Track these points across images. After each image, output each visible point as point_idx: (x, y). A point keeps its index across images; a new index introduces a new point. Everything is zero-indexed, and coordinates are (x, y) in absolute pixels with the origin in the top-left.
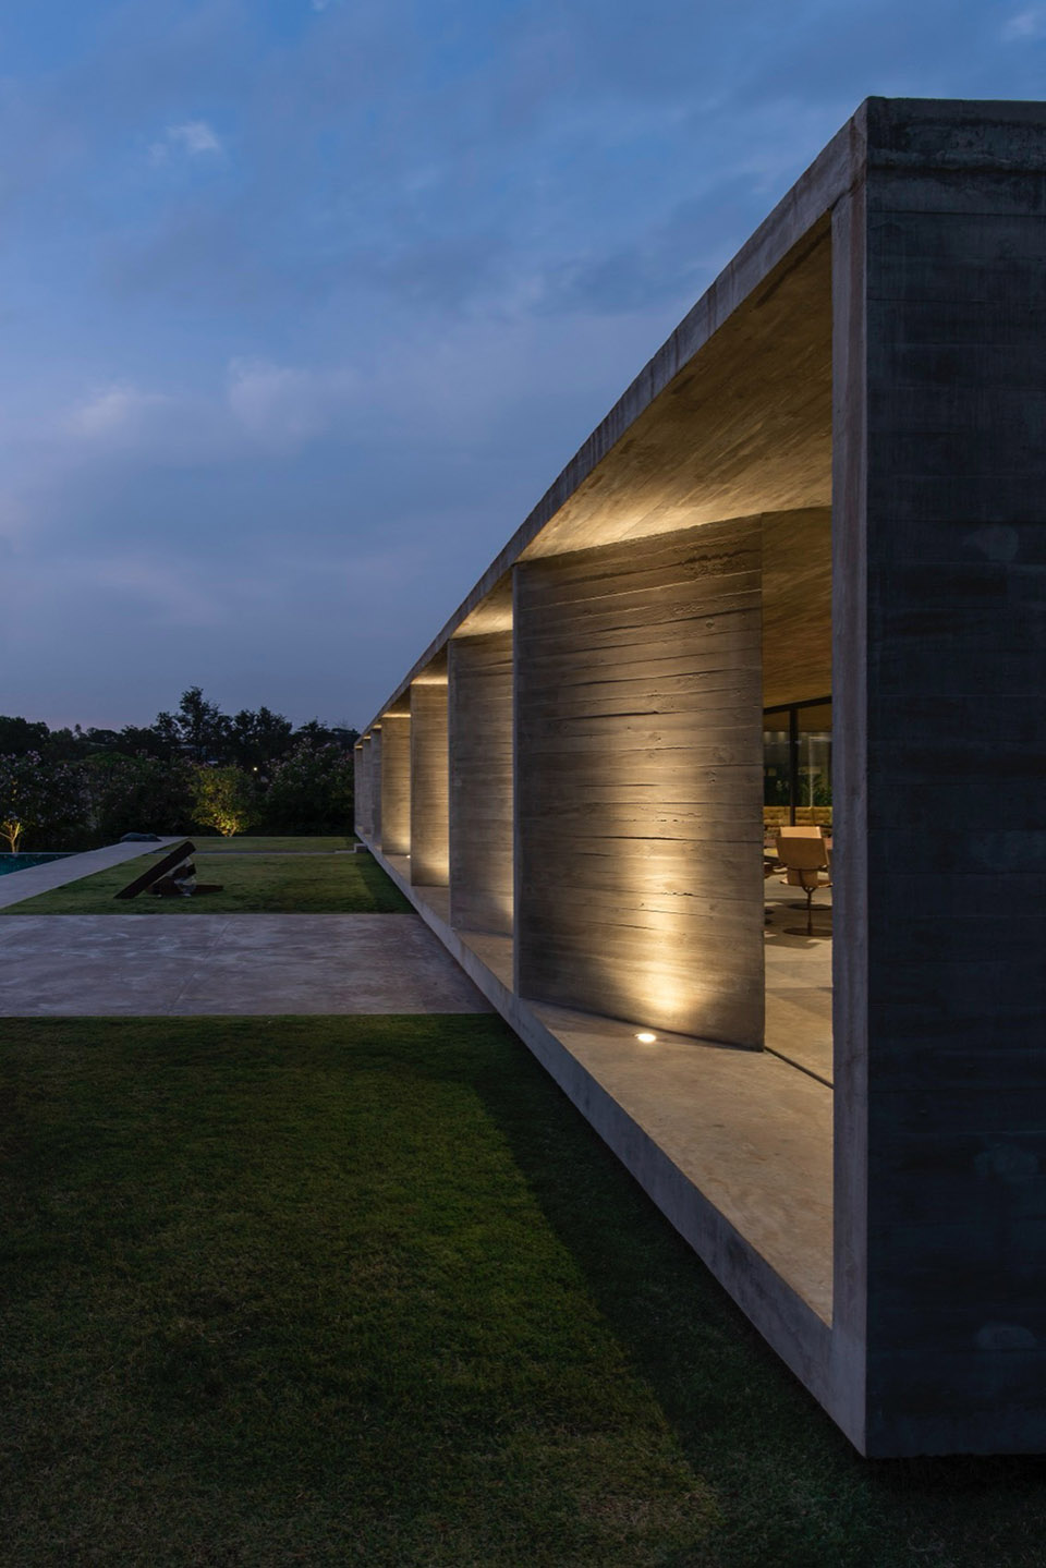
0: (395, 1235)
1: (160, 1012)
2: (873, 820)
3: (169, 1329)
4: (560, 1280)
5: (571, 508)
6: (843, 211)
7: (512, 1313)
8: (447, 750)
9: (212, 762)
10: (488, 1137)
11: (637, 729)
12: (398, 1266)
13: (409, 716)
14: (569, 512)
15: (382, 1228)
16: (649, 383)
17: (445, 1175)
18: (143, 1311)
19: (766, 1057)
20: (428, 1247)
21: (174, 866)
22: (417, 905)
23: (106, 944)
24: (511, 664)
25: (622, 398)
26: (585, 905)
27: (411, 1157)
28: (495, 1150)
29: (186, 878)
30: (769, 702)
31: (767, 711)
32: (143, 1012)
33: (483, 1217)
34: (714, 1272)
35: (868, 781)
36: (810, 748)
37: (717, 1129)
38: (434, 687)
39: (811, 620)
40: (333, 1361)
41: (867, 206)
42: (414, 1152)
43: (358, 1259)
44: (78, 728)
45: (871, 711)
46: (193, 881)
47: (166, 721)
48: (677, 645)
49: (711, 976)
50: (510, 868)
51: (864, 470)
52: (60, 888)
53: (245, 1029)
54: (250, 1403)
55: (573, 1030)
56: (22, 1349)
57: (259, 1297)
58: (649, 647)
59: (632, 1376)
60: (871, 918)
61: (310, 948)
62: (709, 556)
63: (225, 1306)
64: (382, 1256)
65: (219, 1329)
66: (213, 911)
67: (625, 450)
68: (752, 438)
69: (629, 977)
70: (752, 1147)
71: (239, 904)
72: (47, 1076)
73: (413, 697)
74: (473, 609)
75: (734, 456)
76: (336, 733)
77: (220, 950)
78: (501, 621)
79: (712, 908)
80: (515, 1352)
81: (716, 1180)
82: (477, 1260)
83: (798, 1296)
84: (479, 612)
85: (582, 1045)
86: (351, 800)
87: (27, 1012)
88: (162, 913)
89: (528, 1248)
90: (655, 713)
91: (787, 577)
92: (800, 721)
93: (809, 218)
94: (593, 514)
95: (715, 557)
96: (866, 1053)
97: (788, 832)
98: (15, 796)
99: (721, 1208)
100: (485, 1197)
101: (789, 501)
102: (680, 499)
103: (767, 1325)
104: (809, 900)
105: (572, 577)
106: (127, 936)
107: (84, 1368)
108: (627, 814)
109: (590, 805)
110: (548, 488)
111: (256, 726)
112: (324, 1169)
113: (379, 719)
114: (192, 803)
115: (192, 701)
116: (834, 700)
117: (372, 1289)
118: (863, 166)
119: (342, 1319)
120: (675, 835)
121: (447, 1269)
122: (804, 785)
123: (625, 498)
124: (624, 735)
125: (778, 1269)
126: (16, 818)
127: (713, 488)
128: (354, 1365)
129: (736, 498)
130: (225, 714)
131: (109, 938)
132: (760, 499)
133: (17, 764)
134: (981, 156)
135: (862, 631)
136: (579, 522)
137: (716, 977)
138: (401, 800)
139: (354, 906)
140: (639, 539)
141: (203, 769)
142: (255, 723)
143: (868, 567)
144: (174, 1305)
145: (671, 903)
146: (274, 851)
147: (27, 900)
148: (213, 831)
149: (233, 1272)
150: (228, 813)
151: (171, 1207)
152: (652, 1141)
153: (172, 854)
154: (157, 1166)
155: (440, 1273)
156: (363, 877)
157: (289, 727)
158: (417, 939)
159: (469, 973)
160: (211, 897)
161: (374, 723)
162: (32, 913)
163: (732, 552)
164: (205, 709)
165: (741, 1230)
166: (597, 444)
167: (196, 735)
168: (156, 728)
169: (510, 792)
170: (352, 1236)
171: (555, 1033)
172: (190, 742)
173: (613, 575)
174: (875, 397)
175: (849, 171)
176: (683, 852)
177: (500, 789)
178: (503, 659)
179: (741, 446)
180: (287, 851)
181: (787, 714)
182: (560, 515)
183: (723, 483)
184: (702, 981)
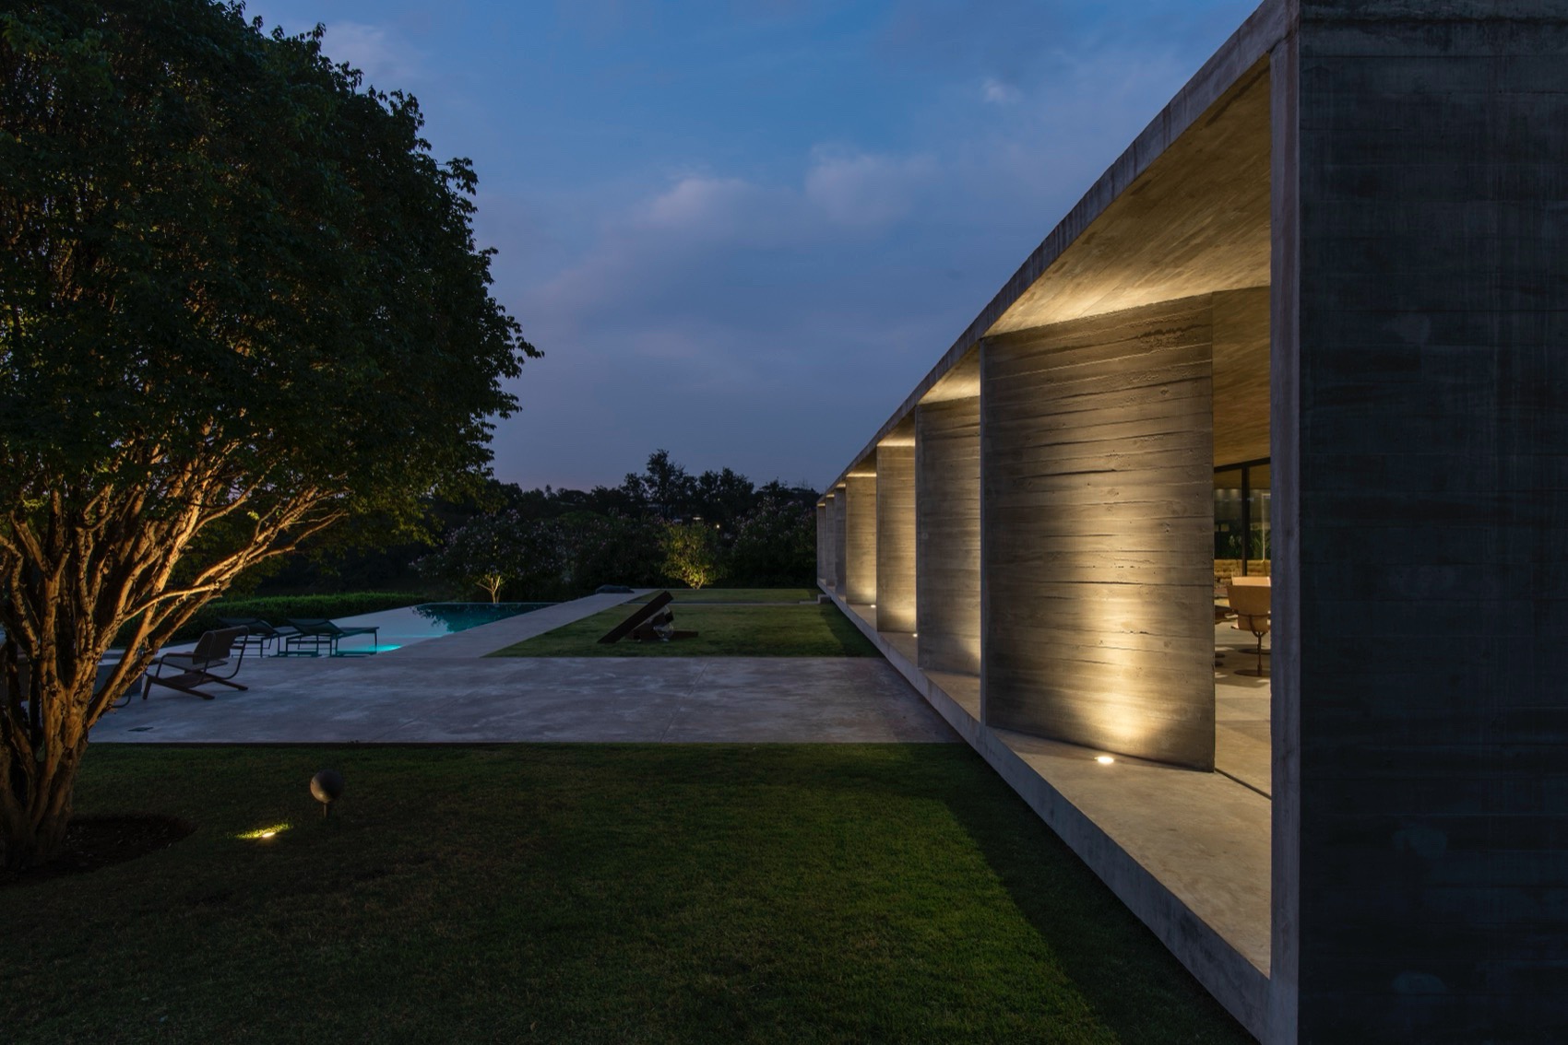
0: (884, 917)
1: (653, 739)
2: (1304, 555)
3: (697, 983)
4: (1031, 954)
5: (1036, 289)
6: (1280, 55)
7: (990, 977)
8: (914, 506)
9: (677, 520)
10: (961, 843)
11: (1097, 485)
12: (888, 940)
13: (874, 475)
14: (1034, 294)
15: (872, 912)
16: (1110, 186)
17: (924, 873)
18: (673, 970)
19: (1216, 777)
20: (914, 926)
21: (652, 614)
22: (883, 649)
23: (596, 682)
24: (978, 427)
25: (1085, 197)
26: (1047, 643)
27: (893, 858)
28: (968, 854)
29: (663, 625)
30: (1220, 461)
31: (1218, 470)
32: (639, 740)
33: (960, 904)
34: (1169, 946)
35: (1301, 525)
36: (1263, 504)
37: (1172, 832)
38: (898, 449)
39: (1260, 385)
40: (840, 1008)
41: (1300, 53)
42: (896, 854)
43: (853, 934)
44: (548, 488)
45: (1303, 467)
46: (671, 627)
47: (633, 481)
48: (1133, 410)
49: (1165, 705)
50: (977, 613)
51: (1297, 269)
52: (546, 634)
53: (733, 753)
54: (773, 1036)
55: (1037, 753)
56: (577, 995)
57: (770, 961)
58: (1106, 412)
59: (1096, 1024)
60: (1302, 636)
61: (785, 686)
62: (1164, 331)
63: (744, 968)
64: (874, 933)
65: (740, 984)
66: (692, 654)
67: (1088, 241)
68: (1203, 229)
69: (1089, 707)
70: (1202, 847)
71: (714, 648)
72: (561, 791)
73: (879, 458)
74: (940, 378)
75: (1187, 245)
76: (796, 492)
77: (701, 688)
78: (967, 388)
79: (1166, 645)
80: (995, 1004)
81: (1169, 871)
82: (958, 937)
83: (1241, 956)
84: (946, 380)
85: (1047, 765)
86: (814, 554)
87: (534, 739)
88: (644, 656)
89: (1002, 929)
90: (1113, 471)
91: (1237, 347)
92: (1252, 479)
93: (1251, 59)
94: (1056, 295)
95: (1169, 332)
96: (1299, 748)
97: (1238, 581)
98: (496, 551)
99: (1174, 891)
100: (961, 889)
101: (1237, 282)
102: (1137, 281)
103: (1214, 982)
104: (1259, 645)
105: (1035, 350)
106: (614, 676)
107: (631, 1009)
108: (1086, 561)
109: (1052, 553)
110: (1015, 272)
111: (719, 487)
112: (817, 866)
113: (843, 478)
114: (662, 557)
115: (659, 463)
116: (1272, 460)
117: (866, 956)
118: (1296, 20)
119: (843, 978)
120: (1132, 579)
121: (932, 943)
122: (1257, 540)
123: (1086, 281)
124: (1084, 491)
125: (1224, 937)
126: (497, 571)
127: (1167, 271)
128: (857, 1011)
129: (1188, 280)
130: (690, 475)
131: (598, 678)
132: (1210, 280)
133: (497, 522)
134: (1398, 9)
135: (1295, 402)
136: (1043, 301)
137: (1171, 706)
138: (864, 554)
139: (823, 650)
140: (1098, 316)
141: (672, 526)
142: (719, 483)
143: (1301, 349)
144: (698, 965)
145: (1130, 641)
146: (740, 601)
147: (516, 645)
148: (680, 584)
149: (746, 943)
150: (696, 567)
151: (685, 894)
152: (1112, 841)
153: (649, 604)
154: (669, 862)
155: (926, 946)
156: (829, 625)
157: (751, 486)
158: (885, 679)
159: (936, 707)
160: (688, 643)
161: (838, 481)
162: (523, 656)
163: (1184, 327)
164: (671, 470)
165: (1192, 907)
166: (1061, 235)
167: (662, 495)
168: (625, 488)
169: (976, 545)
170: (847, 917)
171: (1021, 755)
172: (656, 501)
173: (1073, 348)
174: (1306, 210)
175: (1285, 22)
176: (1139, 595)
177: (964, 541)
178: (971, 422)
179: (1193, 236)
180: (756, 602)
181: (1239, 473)
182: (1025, 296)
183: (1177, 267)
184: (1159, 711)
